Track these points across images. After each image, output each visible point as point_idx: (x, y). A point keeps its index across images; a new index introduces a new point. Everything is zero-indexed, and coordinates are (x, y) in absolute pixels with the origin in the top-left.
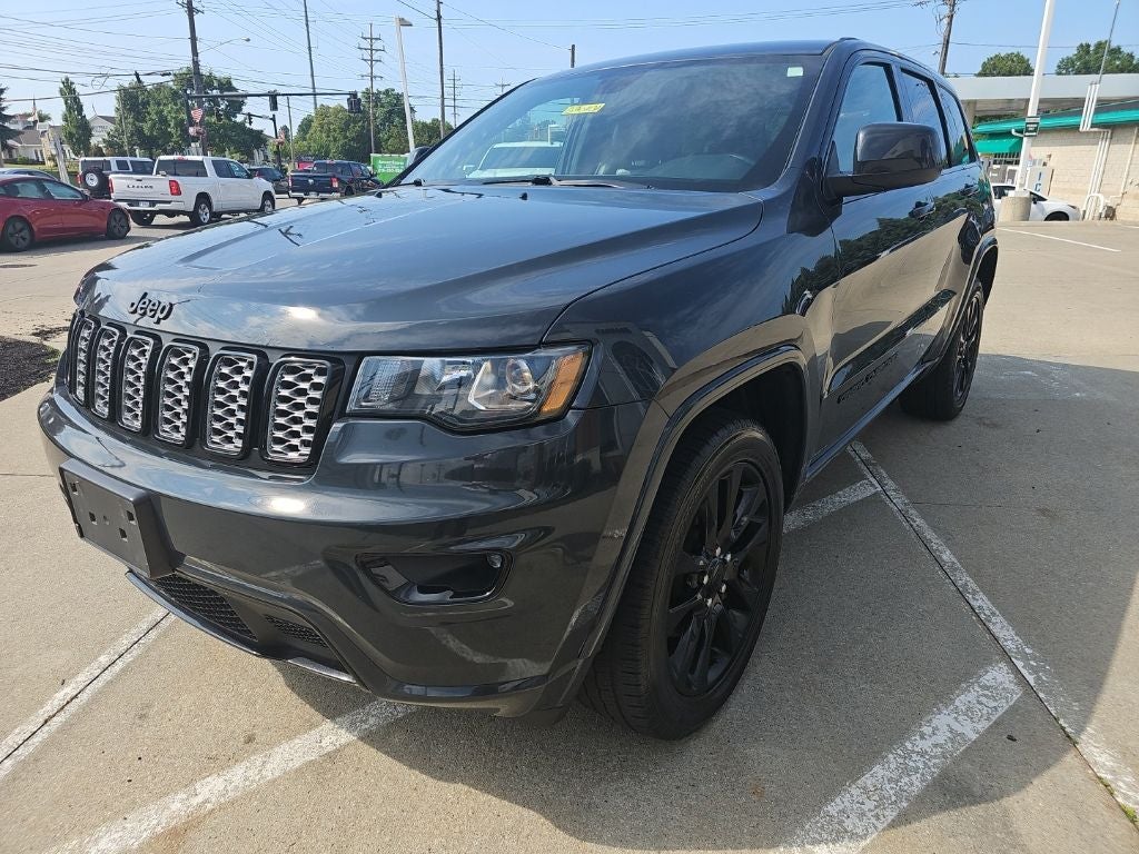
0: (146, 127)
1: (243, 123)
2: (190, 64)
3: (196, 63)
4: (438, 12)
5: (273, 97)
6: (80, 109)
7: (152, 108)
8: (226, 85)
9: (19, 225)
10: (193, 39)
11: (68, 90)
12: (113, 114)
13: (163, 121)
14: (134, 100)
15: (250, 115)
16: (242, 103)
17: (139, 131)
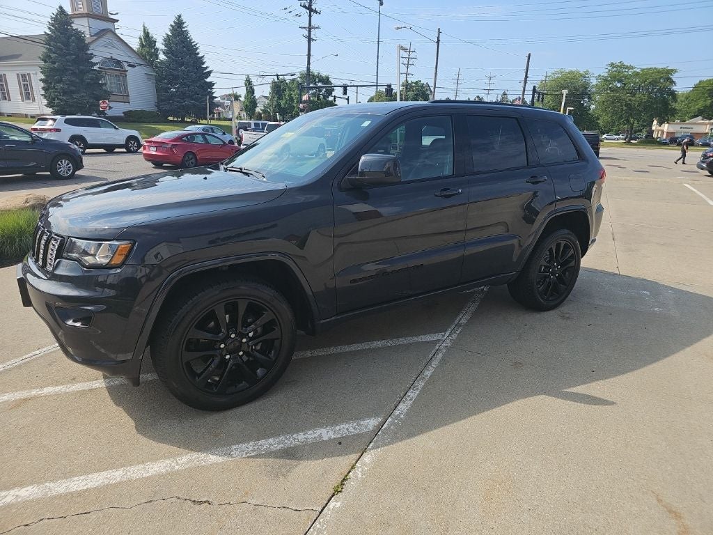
0: (282, 103)
1: (332, 101)
2: (306, 69)
3: (308, 69)
4: (438, 38)
5: (345, 88)
6: (253, 92)
7: (287, 92)
8: (326, 80)
9: (191, 156)
10: (309, 55)
11: (249, 83)
12: (268, 95)
13: (291, 99)
14: (279, 88)
15: (335, 97)
16: (333, 90)
17: (279, 105)
